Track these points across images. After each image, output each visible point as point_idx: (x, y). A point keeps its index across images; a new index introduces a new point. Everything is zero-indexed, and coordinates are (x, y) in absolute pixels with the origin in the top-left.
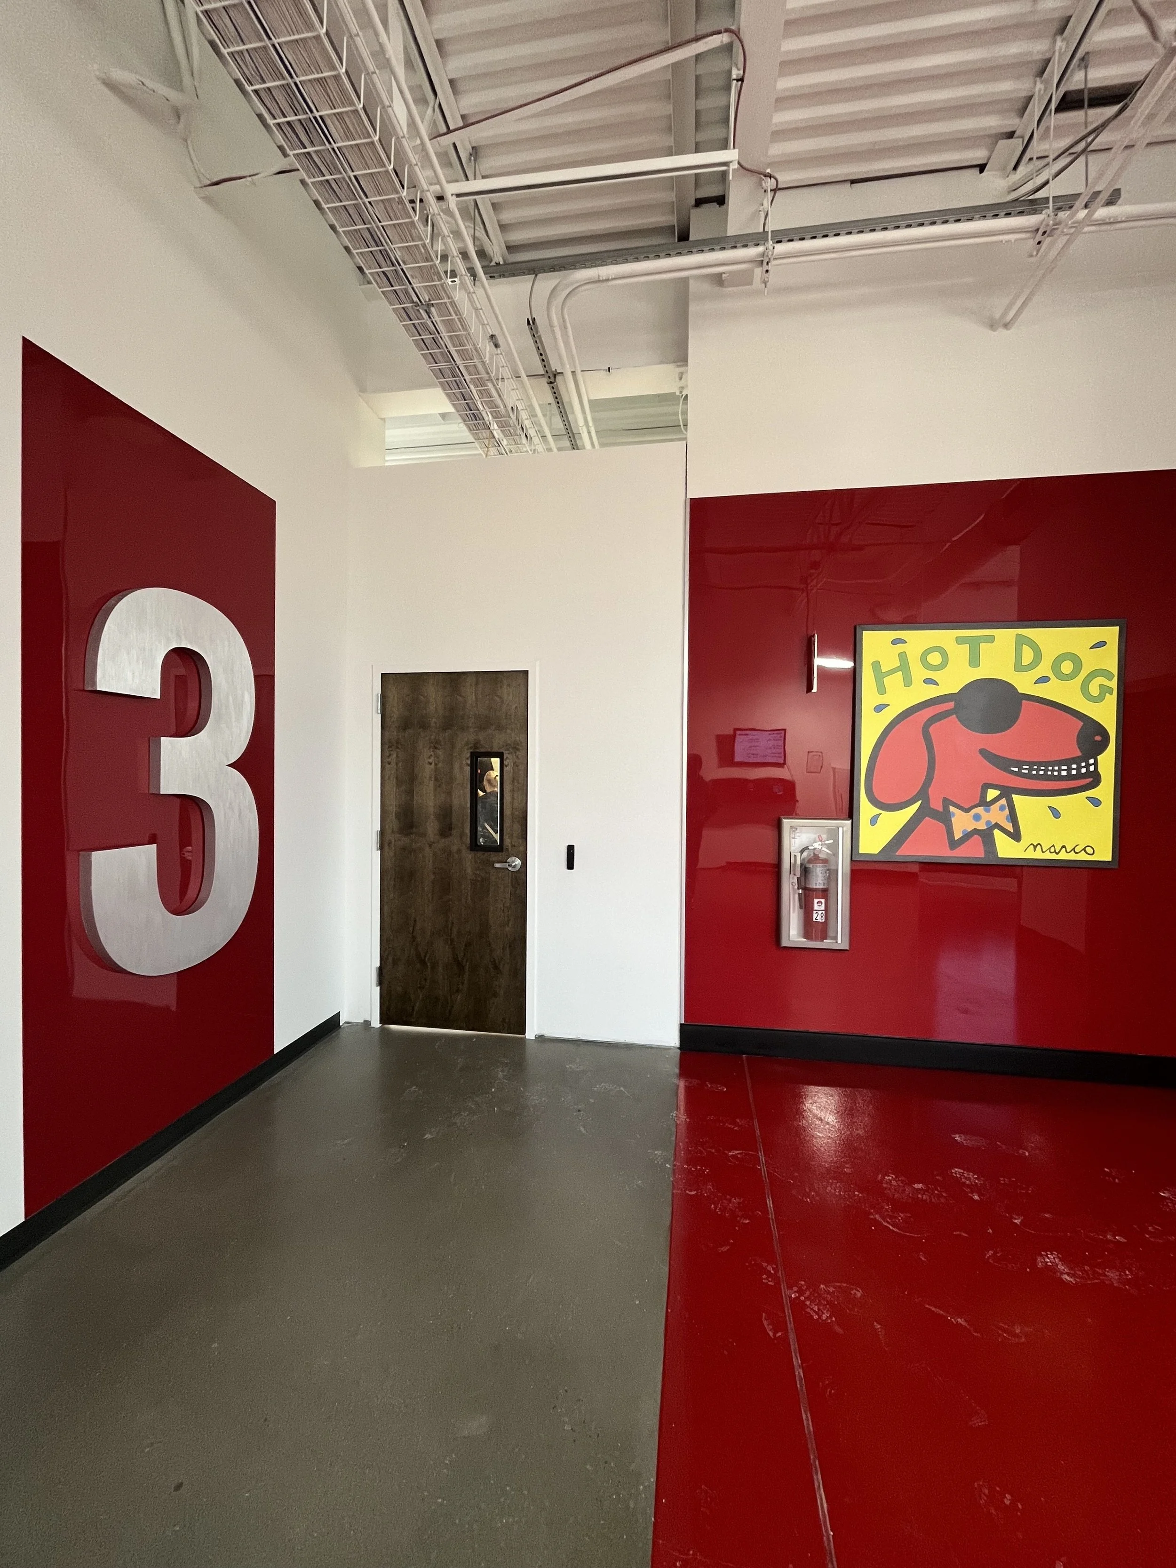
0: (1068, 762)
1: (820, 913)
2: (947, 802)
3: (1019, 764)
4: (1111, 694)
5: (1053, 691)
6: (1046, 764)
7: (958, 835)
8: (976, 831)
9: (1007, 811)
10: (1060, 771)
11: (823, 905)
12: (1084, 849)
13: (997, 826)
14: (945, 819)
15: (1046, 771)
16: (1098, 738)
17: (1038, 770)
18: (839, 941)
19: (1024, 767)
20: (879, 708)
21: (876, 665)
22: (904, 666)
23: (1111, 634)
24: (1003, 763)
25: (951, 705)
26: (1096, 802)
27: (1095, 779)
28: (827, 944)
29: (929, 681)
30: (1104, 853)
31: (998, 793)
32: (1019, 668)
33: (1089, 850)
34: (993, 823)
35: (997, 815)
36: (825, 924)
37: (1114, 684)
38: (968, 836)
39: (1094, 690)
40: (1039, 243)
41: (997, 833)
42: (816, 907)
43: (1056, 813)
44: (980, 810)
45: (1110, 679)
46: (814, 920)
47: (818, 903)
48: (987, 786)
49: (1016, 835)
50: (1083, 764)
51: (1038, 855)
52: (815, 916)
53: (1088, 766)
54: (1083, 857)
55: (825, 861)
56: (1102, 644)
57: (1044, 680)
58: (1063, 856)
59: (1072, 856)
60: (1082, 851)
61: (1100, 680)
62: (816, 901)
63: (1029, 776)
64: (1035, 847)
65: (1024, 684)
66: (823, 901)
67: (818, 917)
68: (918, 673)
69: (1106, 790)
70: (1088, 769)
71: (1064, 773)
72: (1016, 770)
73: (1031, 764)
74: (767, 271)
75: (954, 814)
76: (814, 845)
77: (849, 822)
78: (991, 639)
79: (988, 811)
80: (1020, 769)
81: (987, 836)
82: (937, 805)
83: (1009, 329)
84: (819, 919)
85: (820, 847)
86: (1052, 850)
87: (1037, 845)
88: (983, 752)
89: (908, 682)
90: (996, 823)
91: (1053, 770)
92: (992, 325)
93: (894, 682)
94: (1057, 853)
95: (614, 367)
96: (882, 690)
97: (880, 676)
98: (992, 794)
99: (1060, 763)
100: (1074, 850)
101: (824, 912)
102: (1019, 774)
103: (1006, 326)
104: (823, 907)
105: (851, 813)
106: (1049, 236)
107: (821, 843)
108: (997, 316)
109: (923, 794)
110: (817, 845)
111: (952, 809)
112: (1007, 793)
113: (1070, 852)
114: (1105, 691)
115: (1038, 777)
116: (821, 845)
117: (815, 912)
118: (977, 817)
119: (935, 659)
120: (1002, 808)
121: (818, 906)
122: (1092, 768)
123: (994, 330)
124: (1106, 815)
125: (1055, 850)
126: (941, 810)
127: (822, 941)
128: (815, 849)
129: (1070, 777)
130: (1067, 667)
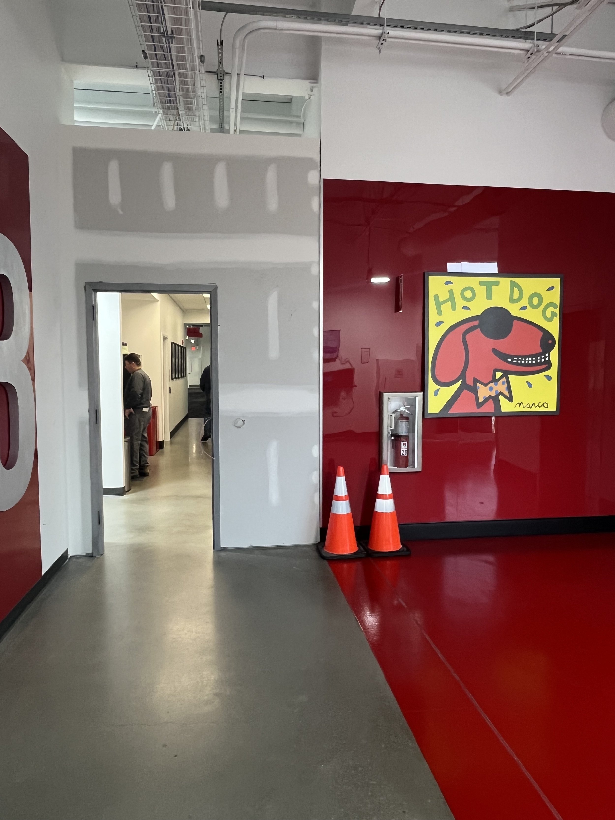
0: (536, 356)
1: (405, 450)
2: (475, 381)
3: (512, 357)
4: (556, 316)
5: (528, 315)
6: (525, 357)
7: (481, 400)
8: (490, 397)
9: (506, 385)
10: (532, 360)
11: (407, 446)
12: (543, 405)
13: (501, 393)
14: (474, 390)
15: (525, 361)
16: (550, 342)
17: (521, 360)
18: (416, 466)
19: (514, 359)
20: (438, 324)
21: (436, 297)
22: (452, 298)
23: (556, 282)
24: (504, 357)
25: (476, 323)
26: (549, 378)
27: (548, 365)
28: (409, 469)
29: (465, 308)
30: (553, 407)
31: (501, 374)
32: (512, 301)
33: (546, 405)
34: (499, 392)
35: (501, 387)
36: (407, 457)
37: (558, 311)
38: (486, 400)
39: (549, 315)
40: (529, 58)
41: (501, 397)
42: (403, 447)
43: (530, 385)
44: (492, 384)
45: (556, 308)
46: (401, 455)
47: (404, 444)
48: (495, 371)
49: (510, 399)
50: (543, 357)
51: (521, 409)
52: (402, 452)
53: (545, 357)
54: (543, 409)
55: (407, 419)
56: (552, 288)
57: (524, 308)
58: (534, 409)
59: (538, 409)
60: (542, 406)
61: (551, 309)
62: (402, 443)
63: (517, 364)
64: (520, 405)
65: (514, 311)
66: (406, 443)
67: (404, 453)
68: (460, 303)
69: (554, 371)
70: (545, 360)
71: (534, 362)
72: (510, 360)
73: (518, 357)
74: (382, 44)
75: (479, 387)
76: (400, 408)
77: (421, 394)
78: (497, 283)
79: (496, 385)
80: (513, 360)
81: (495, 399)
82: (470, 382)
83: (509, 96)
84: (404, 454)
85: (404, 410)
86: (528, 406)
87: (521, 404)
88: (494, 351)
89: (454, 308)
90: (501, 392)
91: (528, 361)
92: (500, 92)
93: (447, 307)
94: (530, 408)
95: (267, 76)
96: (440, 313)
97: (439, 304)
98: (498, 375)
99: (532, 356)
100: (538, 405)
101: (407, 450)
102: (512, 363)
103: (508, 94)
104: (406, 447)
105: (423, 388)
106: (534, 55)
107: (404, 407)
108: (504, 87)
109: (462, 376)
110: (402, 409)
111: (478, 384)
112: (506, 374)
113: (537, 406)
114: (553, 314)
115: (521, 364)
116: (405, 409)
117: (402, 450)
118: (491, 389)
119: (468, 294)
120: (503, 383)
121: (404, 446)
122: (547, 359)
123: (502, 95)
124: (554, 385)
125: (529, 406)
126: (472, 385)
127: (406, 467)
128: (401, 411)
129: (537, 364)
130: (535, 301)
